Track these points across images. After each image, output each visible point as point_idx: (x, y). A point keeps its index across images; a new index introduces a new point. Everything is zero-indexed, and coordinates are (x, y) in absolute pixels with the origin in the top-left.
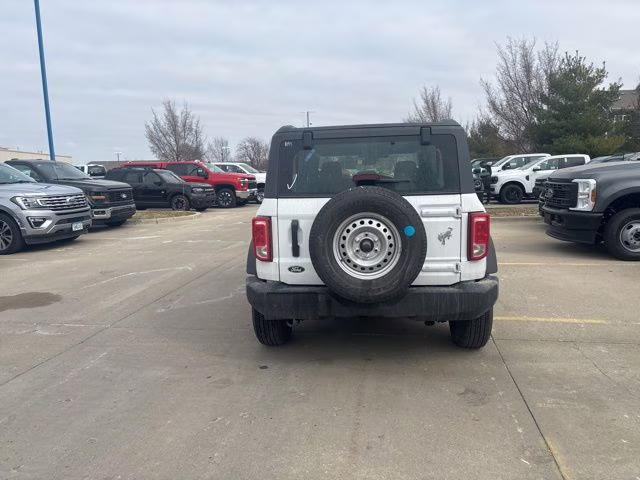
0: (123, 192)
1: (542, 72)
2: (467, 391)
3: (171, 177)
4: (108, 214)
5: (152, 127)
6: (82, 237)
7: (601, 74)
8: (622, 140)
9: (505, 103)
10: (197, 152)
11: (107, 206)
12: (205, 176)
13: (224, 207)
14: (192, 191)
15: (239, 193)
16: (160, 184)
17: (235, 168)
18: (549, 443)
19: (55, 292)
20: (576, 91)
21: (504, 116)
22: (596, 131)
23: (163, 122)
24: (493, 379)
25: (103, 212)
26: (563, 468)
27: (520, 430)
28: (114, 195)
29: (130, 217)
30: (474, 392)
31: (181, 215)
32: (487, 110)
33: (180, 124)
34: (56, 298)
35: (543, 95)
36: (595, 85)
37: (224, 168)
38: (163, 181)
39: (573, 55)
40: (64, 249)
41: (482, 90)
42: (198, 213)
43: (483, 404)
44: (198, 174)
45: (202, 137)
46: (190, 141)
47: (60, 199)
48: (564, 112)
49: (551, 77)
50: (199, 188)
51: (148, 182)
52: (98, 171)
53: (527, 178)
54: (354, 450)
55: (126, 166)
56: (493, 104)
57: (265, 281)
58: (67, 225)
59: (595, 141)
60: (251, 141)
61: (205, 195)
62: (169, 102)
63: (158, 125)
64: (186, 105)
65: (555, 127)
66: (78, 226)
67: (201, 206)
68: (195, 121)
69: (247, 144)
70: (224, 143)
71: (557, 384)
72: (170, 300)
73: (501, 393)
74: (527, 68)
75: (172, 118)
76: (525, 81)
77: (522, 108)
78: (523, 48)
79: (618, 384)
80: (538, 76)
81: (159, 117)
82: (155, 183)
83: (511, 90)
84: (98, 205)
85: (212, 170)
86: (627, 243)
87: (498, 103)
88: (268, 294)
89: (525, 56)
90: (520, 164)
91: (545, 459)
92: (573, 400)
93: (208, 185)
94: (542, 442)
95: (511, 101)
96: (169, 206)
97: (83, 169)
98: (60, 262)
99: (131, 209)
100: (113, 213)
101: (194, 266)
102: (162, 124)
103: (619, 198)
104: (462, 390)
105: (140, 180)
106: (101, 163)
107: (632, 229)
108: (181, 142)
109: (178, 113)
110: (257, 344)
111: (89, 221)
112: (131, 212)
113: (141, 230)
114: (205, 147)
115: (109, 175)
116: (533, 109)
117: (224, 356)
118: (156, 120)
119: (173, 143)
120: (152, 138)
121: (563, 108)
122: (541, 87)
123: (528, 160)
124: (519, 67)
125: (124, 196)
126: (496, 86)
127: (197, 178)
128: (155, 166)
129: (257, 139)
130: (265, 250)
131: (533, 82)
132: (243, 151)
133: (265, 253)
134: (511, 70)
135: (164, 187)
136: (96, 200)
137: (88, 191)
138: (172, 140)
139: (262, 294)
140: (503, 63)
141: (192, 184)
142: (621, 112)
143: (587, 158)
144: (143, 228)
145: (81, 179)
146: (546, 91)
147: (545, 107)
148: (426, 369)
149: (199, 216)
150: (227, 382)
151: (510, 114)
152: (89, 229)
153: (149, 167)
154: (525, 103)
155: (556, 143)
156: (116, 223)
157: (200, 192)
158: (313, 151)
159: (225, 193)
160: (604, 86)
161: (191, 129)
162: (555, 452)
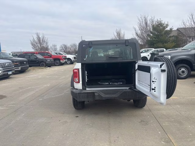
0: (25, 62)
1: (150, 25)
2: (142, 121)
3: (40, 57)
4: (20, 69)
5: (32, 41)
6: (11, 76)
7: (167, 25)
8: (174, 44)
9: (140, 34)
10: (47, 49)
11: (19, 66)
12: (51, 56)
13: (57, 66)
14: (47, 61)
15: (61, 61)
16: (36, 59)
17: (60, 53)
18: (169, 136)
19: (4, 95)
20: (160, 30)
21: (140, 37)
22: (166, 42)
23: (36, 39)
24: (149, 117)
25: (18, 68)
26: (174, 144)
27: (160, 133)
28: (21, 63)
29: (27, 69)
30: (144, 121)
31: (43, 68)
32: (135, 36)
33: (41, 40)
34: (5, 97)
35: (151, 31)
36: (166, 28)
37: (56, 53)
38: (37, 58)
39: (159, 20)
40: (5, 80)
41: (134, 30)
42: (49, 68)
43: (147, 125)
44: (48, 56)
45: (49, 44)
46: (45, 45)
47: (4, 64)
48: (157, 36)
49: (153, 26)
50: (49, 60)
51: (32, 58)
52: (15, 55)
53: (148, 55)
54: (110, 142)
55: (25, 53)
56: (137, 34)
57: (77, 89)
58: (6, 73)
59: (166, 45)
60: (64, 45)
61: (51, 62)
62: (38, 33)
63: (34, 40)
64: (43, 34)
65: (155, 41)
66: (10, 73)
67: (49, 65)
68: (46, 39)
69: (63, 46)
70: (55, 46)
71: (168, 117)
72: (44, 96)
73: (152, 121)
74: (146, 23)
75: (39, 38)
76: (146, 27)
77: (145, 35)
78: (145, 18)
79: (185, 117)
80: (149, 26)
81: (34, 38)
82: (35, 59)
83: (142, 30)
84: (16, 66)
85: (53, 54)
86: (180, 74)
87: (138, 33)
88: (79, 93)
89: (145, 20)
90: (146, 51)
91: (169, 141)
92: (173, 122)
93: (52, 59)
94: (167, 136)
95: (142, 33)
96: (39, 66)
97: (10, 54)
98: (5, 84)
99: (27, 67)
100: (21, 68)
101: (50, 85)
102: (36, 40)
103: (177, 61)
104: (140, 121)
105: (30, 57)
106: (16, 52)
107: (181, 70)
108: (42, 45)
109: (41, 36)
110: (74, 109)
111: (14, 71)
112: (28, 68)
113: (31, 74)
114: (49, 47)
115: (19, 56)
116: (148, 35)
117: (64, 114)
118: (34, 39)
119: (39, 46)
120: (32, 44)
121: (157, 35)
122: (150, 29)
123: (148, 50)
124: (144, 23)
125: (25, 63)
126: (137, 29)
127: (48, 57)
128: (34, 53)
129: (66, 44)
130: (77, 79)
131: (148, 28)
132: (62, 48)
133: (77, 80)
134: (142, 24)
135: (37, 59)
136: (16, 64)
137: (13, 61)
138: (39, 45)
139: (77, 93)
140: (139, 22)
141: (47, 59)
142: (173, 36)
143: (165, 50)
144: (31, 73)
145: (10, 58)
146: (152, 30)
147: (152, 35)
148: (128, 115)
149: (49, 69)
150: (66, 122)
151: (142, 37)
152: (13, 74)
153: (32, 53)
154: (146, 34)
155: (155, 45)
156: (22, 71)
157: (49, 61)
158: (92, 48)
159: (57, 61)
160: (168, 29)
161: (45, 42)
162: (171, 139)
